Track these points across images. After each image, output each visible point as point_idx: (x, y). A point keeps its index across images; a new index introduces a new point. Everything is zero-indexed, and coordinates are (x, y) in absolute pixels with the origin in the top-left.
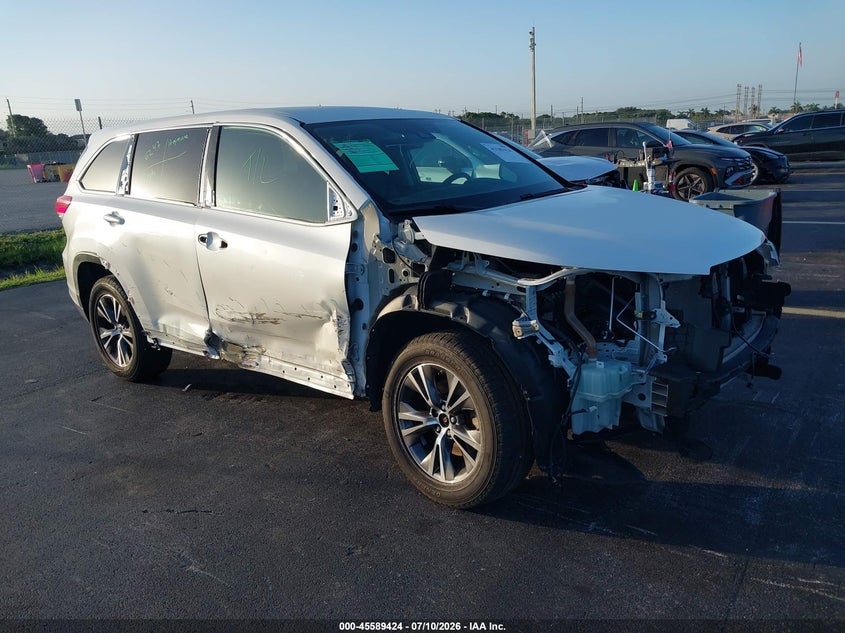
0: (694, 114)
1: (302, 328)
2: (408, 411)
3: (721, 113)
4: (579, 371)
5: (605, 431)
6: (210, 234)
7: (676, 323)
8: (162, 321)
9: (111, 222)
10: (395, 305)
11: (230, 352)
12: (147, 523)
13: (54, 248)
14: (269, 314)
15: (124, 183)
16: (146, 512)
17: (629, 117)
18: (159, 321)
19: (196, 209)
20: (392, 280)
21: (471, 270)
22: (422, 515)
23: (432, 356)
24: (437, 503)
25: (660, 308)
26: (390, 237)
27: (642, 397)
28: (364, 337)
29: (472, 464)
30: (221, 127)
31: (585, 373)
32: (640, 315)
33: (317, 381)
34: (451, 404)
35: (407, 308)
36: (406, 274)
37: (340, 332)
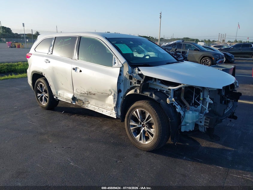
0: (206, 41)
1: (103, 96)
2: (133, 122)
3: (214, 41)
4: (184, 114)
5: (190, 131)
6: (76, 68)
7: (212, 102)
8: (59, 92)
9: (46, 62)
10: (132, 92)
11: (79, 102)
12: (56, 150)
13: (16, 68)
14: (93, 92)
15: (51, 51)
16: (56, 147)
17: (187, 40)
18: (58, 92)
19: (72, 60)
20: (131, 85)
21: (155, 83)
22: (136, 152)
23: (142, 107)
24: (140, 149)
25: (207, 97)
26: (131, 72)
27: (201, 122)
28: (121, 100)
29: (151, 139)
30: (81, 37)
31: (186, 114)
32: (202, 99)
33: (106, 112)
34: (146, 121)
35: (135, 93)
36: (135, 83)
37: (114, 98)
